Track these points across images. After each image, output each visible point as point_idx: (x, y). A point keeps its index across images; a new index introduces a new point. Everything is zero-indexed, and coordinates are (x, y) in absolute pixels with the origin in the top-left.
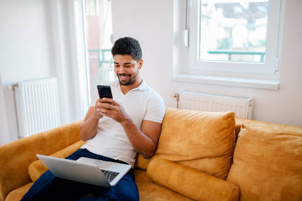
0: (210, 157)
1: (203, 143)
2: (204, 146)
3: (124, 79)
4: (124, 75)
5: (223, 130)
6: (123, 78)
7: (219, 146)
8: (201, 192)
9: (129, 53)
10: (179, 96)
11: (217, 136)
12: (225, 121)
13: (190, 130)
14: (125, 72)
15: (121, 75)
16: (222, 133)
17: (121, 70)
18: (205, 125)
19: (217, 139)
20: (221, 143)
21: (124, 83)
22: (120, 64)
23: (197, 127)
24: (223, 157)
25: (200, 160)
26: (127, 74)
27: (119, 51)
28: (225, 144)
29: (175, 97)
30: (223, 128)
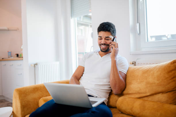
0: (162, 92)
1: (157, 82)
2: (158, 84)
3: (104, 48)
4: (104, 44)
5: (171, 71)
6: (103, 46)
7: (169, 83)
8: (159, 114)
9: (109, 31)
10: (135, 63)
11: (167, 76)
12: (172, 65)
13: (146, 75)
14: (105, 43)
15: (102, 44)
16: (171, 74)
17: (103, 41)
18: (158, 70)
19: (167, 78)
20: (171, 81)
21: (104, 50)
22: (102, 38)
23: (151, 72)
24: (173, 92)
25: (155, 95)
26: (107, 44)
27: (103, 29)
28: (174, 82)
29: (133, 64)
30: (171, 69)
